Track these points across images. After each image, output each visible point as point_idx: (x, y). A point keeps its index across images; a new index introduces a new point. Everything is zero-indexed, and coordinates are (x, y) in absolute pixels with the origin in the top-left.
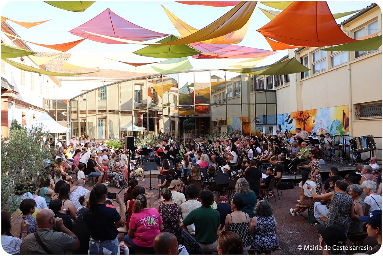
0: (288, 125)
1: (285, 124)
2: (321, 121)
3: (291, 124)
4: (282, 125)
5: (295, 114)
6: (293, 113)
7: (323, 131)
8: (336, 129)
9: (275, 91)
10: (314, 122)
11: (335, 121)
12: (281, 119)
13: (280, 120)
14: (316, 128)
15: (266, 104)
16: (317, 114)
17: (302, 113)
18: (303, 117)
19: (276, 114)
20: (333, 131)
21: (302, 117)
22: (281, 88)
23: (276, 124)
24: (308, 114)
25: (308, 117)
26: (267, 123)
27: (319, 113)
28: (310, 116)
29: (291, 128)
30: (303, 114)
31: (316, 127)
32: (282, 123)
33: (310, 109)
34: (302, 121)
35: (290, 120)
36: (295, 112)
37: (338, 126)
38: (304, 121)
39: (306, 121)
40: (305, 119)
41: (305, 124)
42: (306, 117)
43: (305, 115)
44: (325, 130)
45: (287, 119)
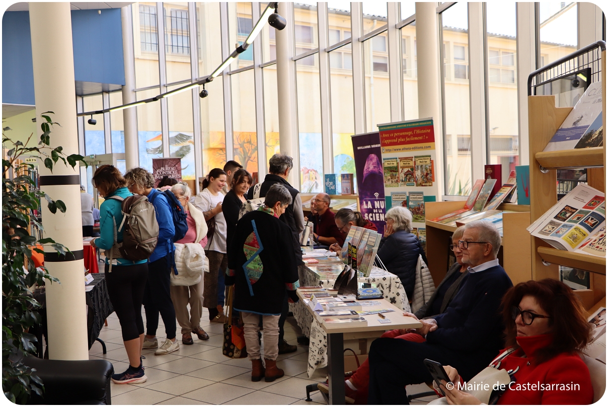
8: (340, 169)
11: (338, 155)
28: (269, 144)
34: (237, 153)
37: (346, 163)
38: (244, 155)
39: (251, 154)
40: (249, 150)
41: (247, 160)
42: (252, 145)
43: (246, 141)
44: (314, 171)
45: (159, 148)
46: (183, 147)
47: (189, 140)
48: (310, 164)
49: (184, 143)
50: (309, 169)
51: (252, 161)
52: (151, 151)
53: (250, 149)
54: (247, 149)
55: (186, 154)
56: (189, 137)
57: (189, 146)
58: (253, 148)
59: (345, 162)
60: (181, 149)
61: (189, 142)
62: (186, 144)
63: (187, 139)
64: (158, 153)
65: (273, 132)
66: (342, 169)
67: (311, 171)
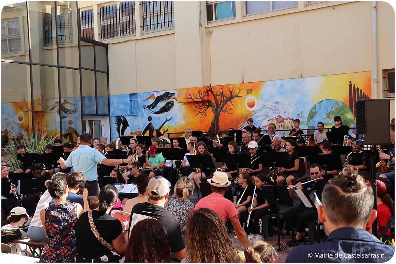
0: (154, 116)
1: (143, 115)
2: (277, 103)
3: (164, 114)
4: (132, 118)
5: (196, 92)
6: (187, 89)
7: (282, 121)
8: (325, 117)
9: (106, 46)
10: (251, 105)
11: (322, 101)
12: (126, 104)
13: (122, 106)
14: (257, 117)
15: (95, 71)
16: (263, 89)
17: (209, 90)
18: (211, 98)
19: (106, 94)
20: (317, 120)
21: (209, 99)
22: (127, 41)
23: (109, 115)
24: (231, 92)
25: (232, 97)
26: (99, 113)
27: (268, 89)
28: (239, 95)
29: (167, 120)
30: (211, 91)
31: (258, 115)
32: (129, 112)
33: (238, 81)
34: (210, 105)
35: (161, 104)
36: (196, 88)
37: (333, 110)
38: (217, 107)
39: (223, 105)
40: (221, 102)
41: (219, 111)
42: (224, 96)
43: (218, 94)
44: (290, 119)
45: (152, 104)
46: (169, 102)
47: (172, 97)
48: (285, 112)
49: (169, 99)
50: (283, 117)
51: (223, 111)
52: (147, 107)
53: (222, 100)
54: (219, 100)
55: (171, 108)
56: (173, 94)
57: (172, 101)
58: (225, 100)
59: (332, 108)
60: (167, 104)
61: (173, 98)
62: (170, 100)
63: (171, 96)
64: (152, 108)
65: (243, 82)
66: (328, 117)
67: (287, 120)
